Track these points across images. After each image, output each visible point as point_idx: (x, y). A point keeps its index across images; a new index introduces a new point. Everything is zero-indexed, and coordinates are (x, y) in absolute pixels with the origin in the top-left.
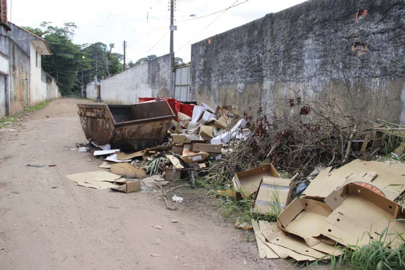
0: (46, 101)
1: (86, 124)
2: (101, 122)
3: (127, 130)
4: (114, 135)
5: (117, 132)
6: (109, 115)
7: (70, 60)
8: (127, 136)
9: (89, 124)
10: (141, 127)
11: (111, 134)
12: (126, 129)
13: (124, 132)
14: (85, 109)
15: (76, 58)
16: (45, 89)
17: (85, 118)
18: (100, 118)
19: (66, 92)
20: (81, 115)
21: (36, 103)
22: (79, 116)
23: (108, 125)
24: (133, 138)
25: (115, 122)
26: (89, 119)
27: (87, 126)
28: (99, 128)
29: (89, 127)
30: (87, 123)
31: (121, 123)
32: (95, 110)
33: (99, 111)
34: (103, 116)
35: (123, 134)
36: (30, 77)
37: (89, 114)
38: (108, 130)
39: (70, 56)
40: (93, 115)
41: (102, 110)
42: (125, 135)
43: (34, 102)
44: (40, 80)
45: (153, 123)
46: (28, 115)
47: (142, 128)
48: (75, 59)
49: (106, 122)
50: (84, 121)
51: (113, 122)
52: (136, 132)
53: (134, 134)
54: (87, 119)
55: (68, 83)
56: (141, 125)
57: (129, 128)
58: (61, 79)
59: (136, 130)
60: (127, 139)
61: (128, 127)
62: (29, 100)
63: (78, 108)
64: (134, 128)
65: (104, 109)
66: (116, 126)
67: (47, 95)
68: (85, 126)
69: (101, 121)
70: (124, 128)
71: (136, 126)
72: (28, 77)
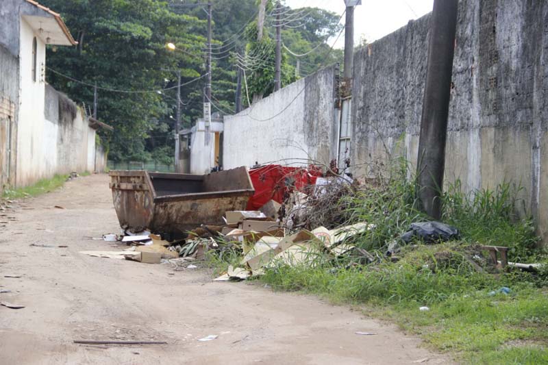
0: (57, 176)
1: (121, 203)
2: (139, 197)
3: (174, 208)
4: (155, 215)
5: (158, 211)
6: (149, 185)
7: (140, 42)
8: (175, 217)
9: (124, 202)
10: (198, 205)
11: (151, 213)
12: (172, 206)
13: (170, 211)
14: (119, 178)
15: (158, 35)
16: (55, 141)
17: (120, 192)
18: (138, 191)
19: (125, 151)
20: (113, 188)
21: (30, 180)
22: (111, 190)
23: (147, 201)
24: (186, 222)
25: (155, 195)
26: (125, 194)
27: (122, 206)
28: (137, 207)
29: (125, 208)
30: (122, 200)
31: (164, 197)
32: (132, 179)
33: (137, 180)
34: (141, 187)
35: (169, 214)
36: (17, 110)
37: (124, 186)
38: (147, 208)
39: (138, 30)
40: (130, 187)
41: (141, 178)
42: (173, 216)
43: (24, 176)
44: (42, 115)
45: (216, 200)
46: (14, 203)
47: (200, 206)
48: (155, 39)
49: (146, 195)
50: (118, 199)
51: (152, 194)
52: (190, 213)
53: (187, 215)
54: (122, 195)
55: (130, 120)
56: (198, 202)
57: (177, 205)
58: (109, 107)
59: (189, 210)
60: (175, 223)
61: (175, 203)
62: (12, 168)
63: (111, 177)
64: (186, 206)
65: (143, 177)
66: (157, 201)
67: (59, 159)
68: (119, 207)
69: (139, 195)
70: (169, 205)
71: (189, 203)
72: (13, 110)
